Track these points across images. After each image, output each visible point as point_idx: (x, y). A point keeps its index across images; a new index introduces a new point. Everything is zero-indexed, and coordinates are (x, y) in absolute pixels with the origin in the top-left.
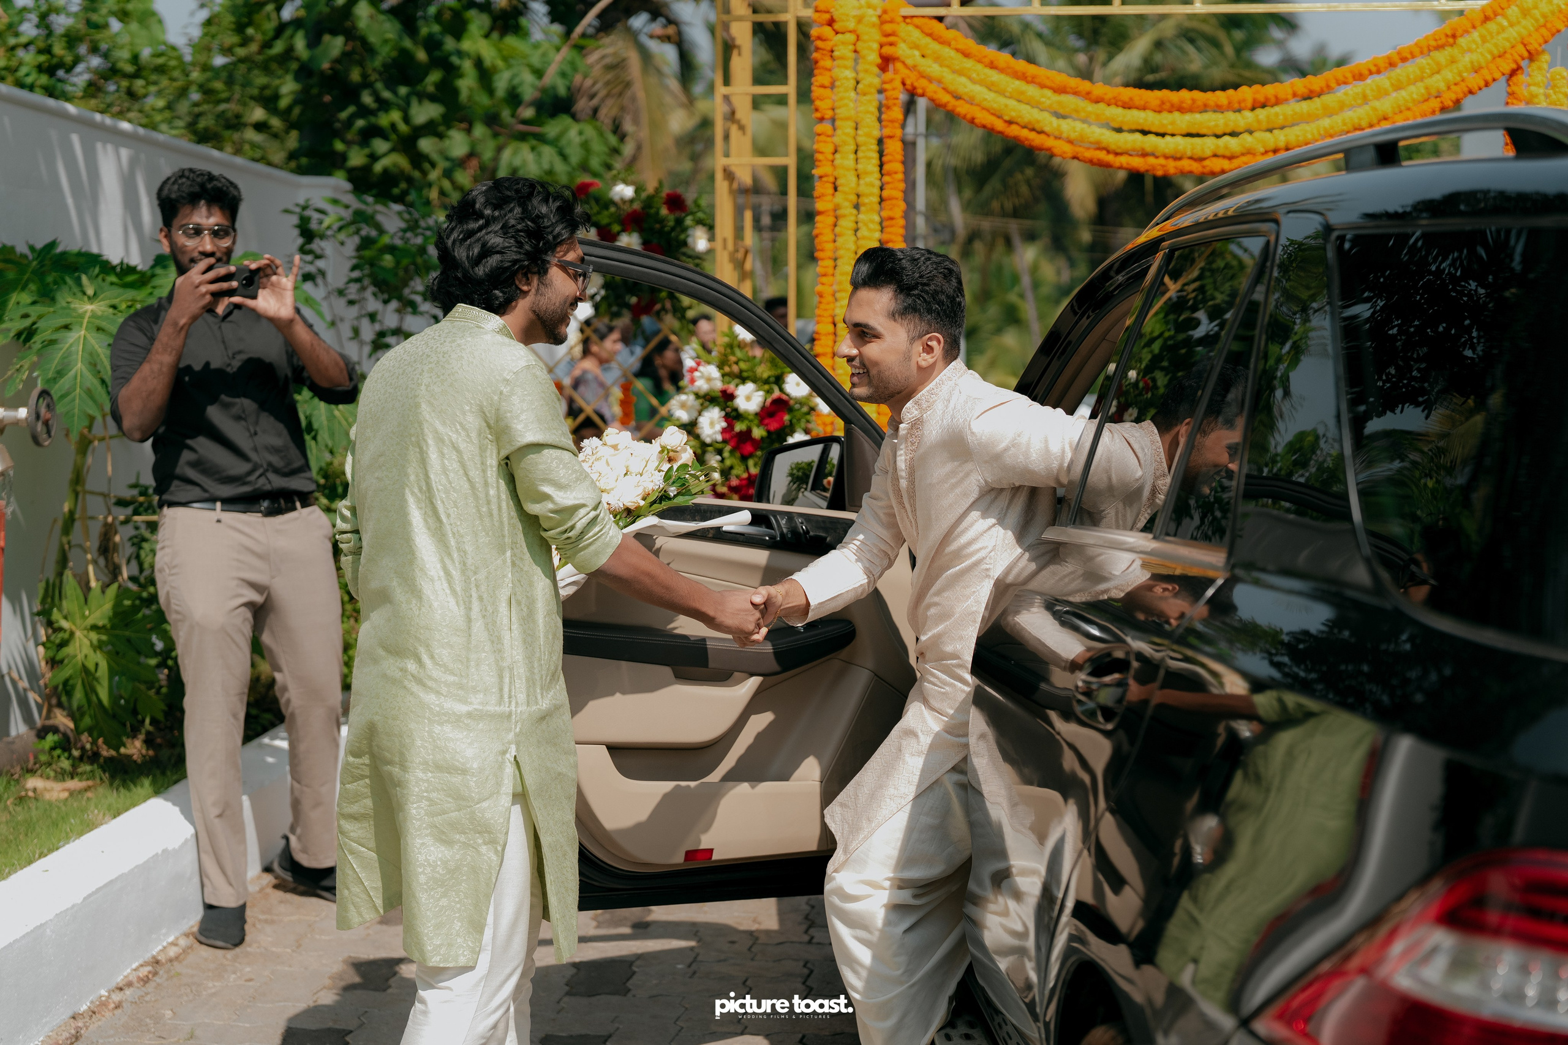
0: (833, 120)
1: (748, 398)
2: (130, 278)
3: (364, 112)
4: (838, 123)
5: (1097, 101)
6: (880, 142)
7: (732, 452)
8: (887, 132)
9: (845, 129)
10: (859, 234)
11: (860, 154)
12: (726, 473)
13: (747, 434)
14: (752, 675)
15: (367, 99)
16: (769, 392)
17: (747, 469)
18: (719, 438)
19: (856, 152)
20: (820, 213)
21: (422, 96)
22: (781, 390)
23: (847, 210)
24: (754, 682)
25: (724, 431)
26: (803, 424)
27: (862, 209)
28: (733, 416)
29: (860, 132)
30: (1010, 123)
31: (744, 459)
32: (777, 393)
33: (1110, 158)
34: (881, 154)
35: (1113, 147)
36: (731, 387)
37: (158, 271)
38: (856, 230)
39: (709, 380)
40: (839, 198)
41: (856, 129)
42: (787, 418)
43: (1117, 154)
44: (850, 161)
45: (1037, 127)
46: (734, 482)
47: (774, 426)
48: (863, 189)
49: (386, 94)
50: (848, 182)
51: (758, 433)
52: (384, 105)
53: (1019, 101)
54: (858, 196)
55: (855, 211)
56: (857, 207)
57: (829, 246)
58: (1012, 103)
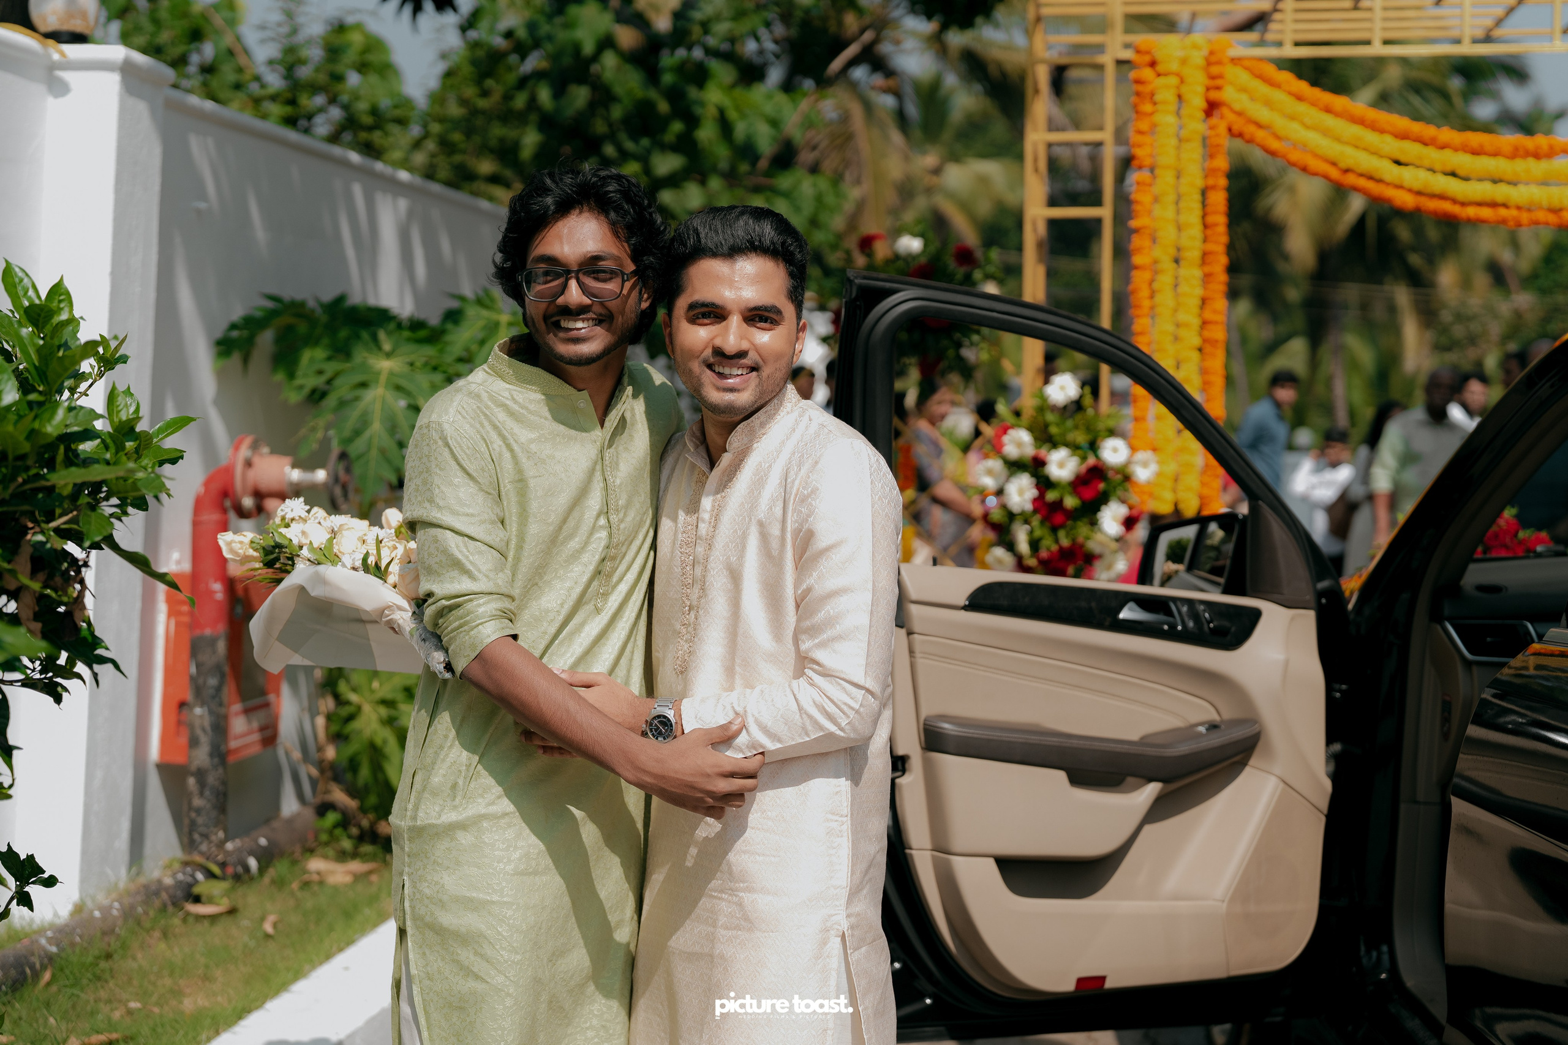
0: (1152, 169)
1: (1061, 465)
2: (422, 333)
3: (606, 162)
4: (1157, 172)
5: (1443, 147)
6: (1204, 193)
7: (1042, 523)
8: (1211, 182)
9: (1166, 178)
10: (1180, 289)
11: (1182, 204)
12: (1034, 544)
13: (1058, 504)
14: (1150, 780)
15: (609, 150)
16: (1084, 459)
17: (1057, 541)
18: (1029, 507)
19: (1177, 203)
20: (1136, 268)
21: (664, 148)
22: (1097, 457)
23: (1167, 264)
24: (1152, 790)
25: (1035, 501)
26: (1119, 492)
27: (1182, 263)
28: (1044, 483)
29: (1183, 180)
30: (1346, 171)
31: (1054, 530)
32: (1091, 461)
33: (1456, 209)
34: (1204, 204)
35: (1460, 197)
36: (1043, 452)
37: (449, 326)
38: (1176, 286)
39: (1019, 444)
40: (1157, 252)
41: (1178, 177)
42: (1102, 486)
43: (1463, 204)
44: (1170, 213)
45: (1377, 176)
46: (1044, 554)
47: (1089, 494)
48: (1185, 242)
49: (629, 145)
50: (1167, 234)
51: (1070, 502)
52: (625, 156)
53: (1356, 147)
54: (1179, 249)
55: (1174, 265)
56: (1177, 261)
57: (1146, 303)
58: (1349, 151)
